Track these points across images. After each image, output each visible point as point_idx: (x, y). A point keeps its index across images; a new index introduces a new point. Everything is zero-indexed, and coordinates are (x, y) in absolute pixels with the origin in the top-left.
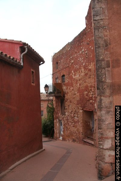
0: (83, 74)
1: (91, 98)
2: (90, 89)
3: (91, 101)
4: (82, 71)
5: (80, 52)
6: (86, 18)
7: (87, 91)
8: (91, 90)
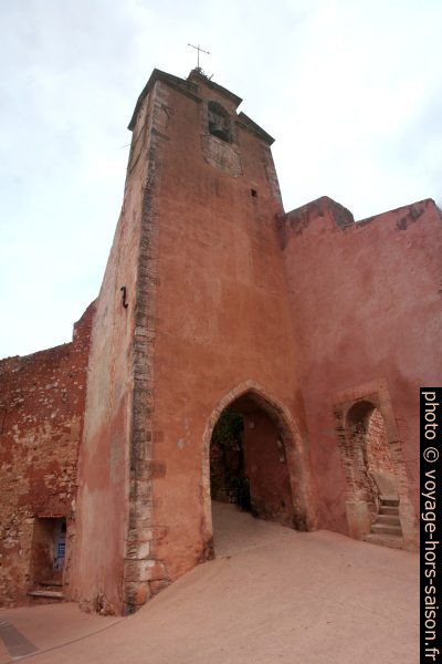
0: (47, 436)
1: (64, 489)
2: (62, 468)
3: (62, 495)
4: (44, 430)
5: (48, 387)
6: (77, 325)
7: (52, 473)
8: (65, 471)
